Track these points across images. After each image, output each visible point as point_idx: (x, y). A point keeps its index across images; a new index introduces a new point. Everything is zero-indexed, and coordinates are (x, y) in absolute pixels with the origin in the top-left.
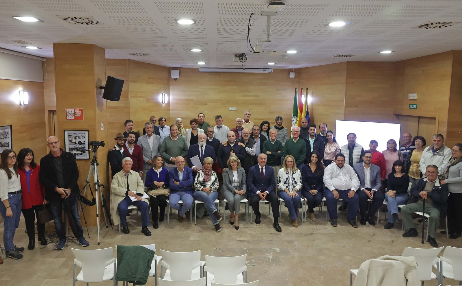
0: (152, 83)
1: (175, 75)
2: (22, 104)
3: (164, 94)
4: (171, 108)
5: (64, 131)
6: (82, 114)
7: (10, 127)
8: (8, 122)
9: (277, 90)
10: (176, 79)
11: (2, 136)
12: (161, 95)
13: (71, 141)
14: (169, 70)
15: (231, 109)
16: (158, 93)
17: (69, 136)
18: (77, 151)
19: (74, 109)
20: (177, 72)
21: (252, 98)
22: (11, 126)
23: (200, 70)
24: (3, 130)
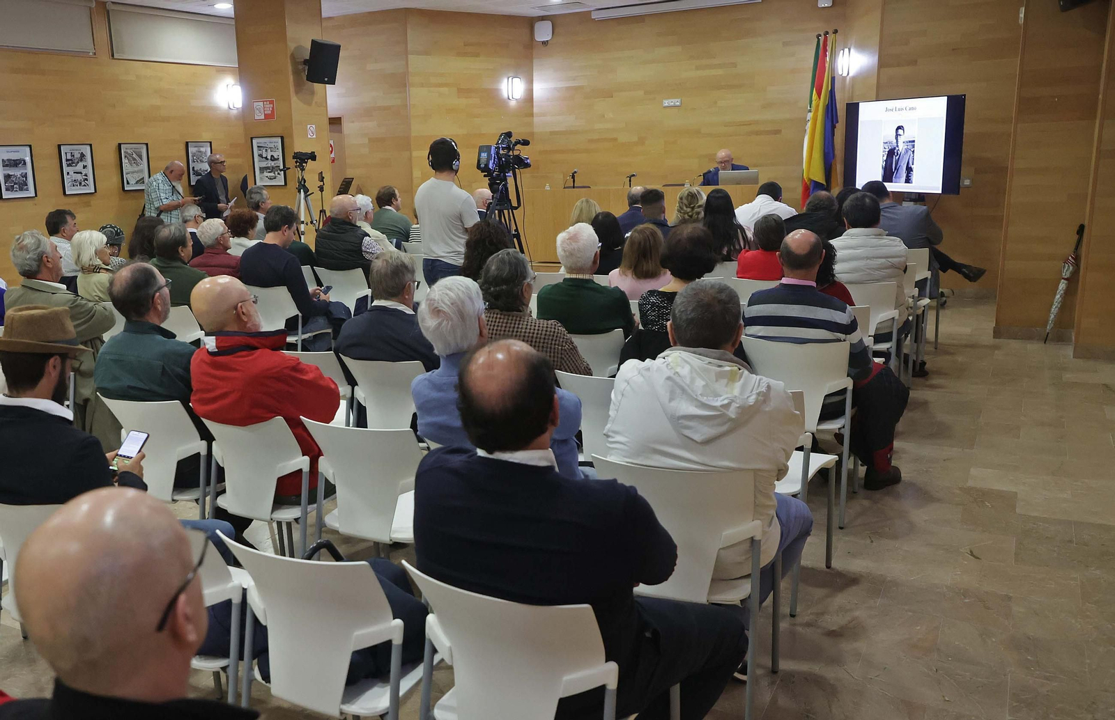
0: (477, 55)
1: (543, 33)
2: (232, 107)
3: (510, 79)
4: (535, 110)
5: (252, 139)
6: (273, 108)
7: (209, 144)
8: (206, 136)
9: (785, 44)
10: (545, 43)
11: (195, 158)
12: (506, 80)
13: (261, 156)
14: (530, 23)
15: (666, 103)
16: (496, 76)
17: (258, 147)
18: (269, 172)
19: (263, 101)
20: (548, 24)
21: (720, 72)
22: (211, 143)
23: (595, 16)
24: (196, 149)
